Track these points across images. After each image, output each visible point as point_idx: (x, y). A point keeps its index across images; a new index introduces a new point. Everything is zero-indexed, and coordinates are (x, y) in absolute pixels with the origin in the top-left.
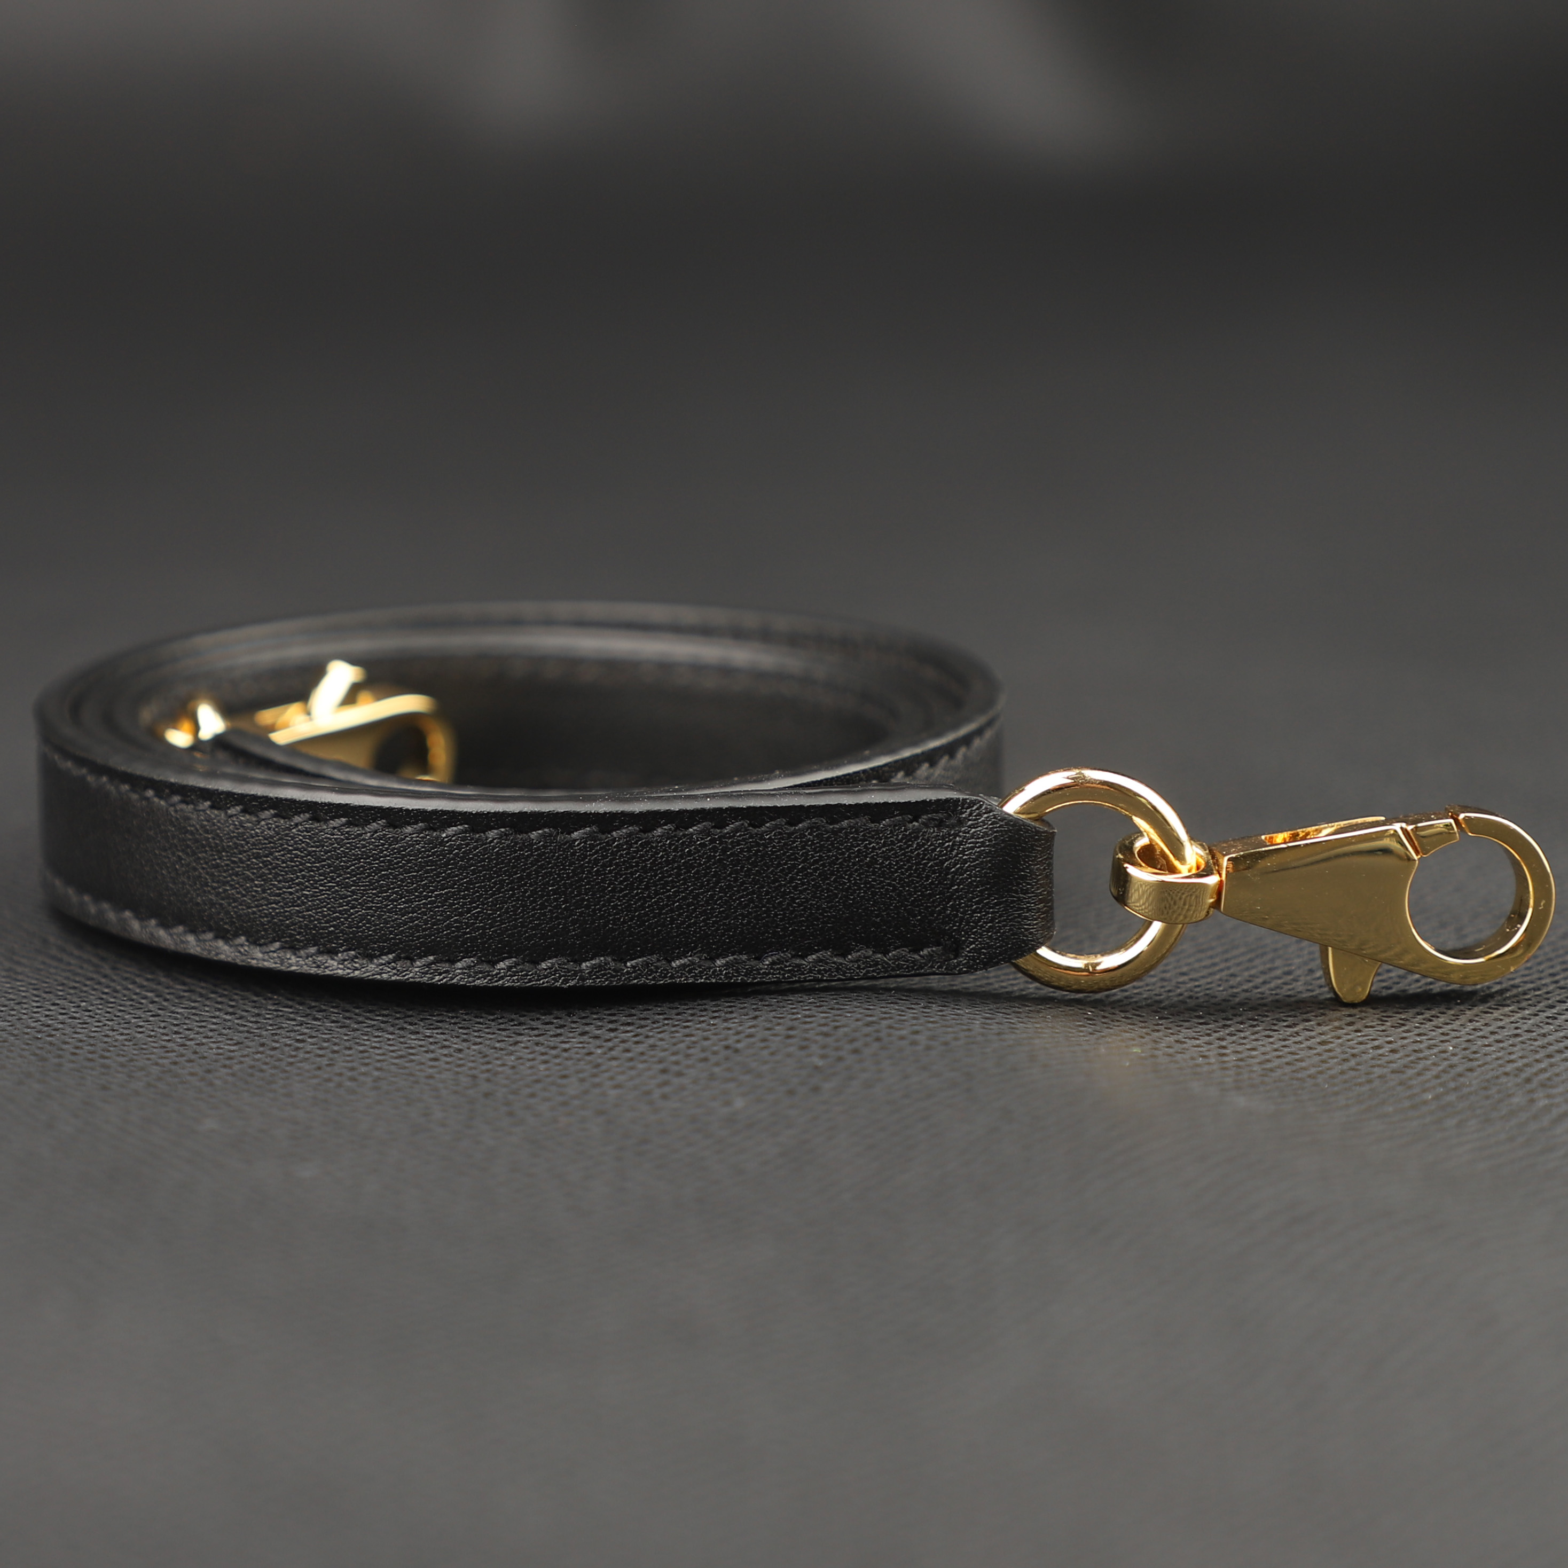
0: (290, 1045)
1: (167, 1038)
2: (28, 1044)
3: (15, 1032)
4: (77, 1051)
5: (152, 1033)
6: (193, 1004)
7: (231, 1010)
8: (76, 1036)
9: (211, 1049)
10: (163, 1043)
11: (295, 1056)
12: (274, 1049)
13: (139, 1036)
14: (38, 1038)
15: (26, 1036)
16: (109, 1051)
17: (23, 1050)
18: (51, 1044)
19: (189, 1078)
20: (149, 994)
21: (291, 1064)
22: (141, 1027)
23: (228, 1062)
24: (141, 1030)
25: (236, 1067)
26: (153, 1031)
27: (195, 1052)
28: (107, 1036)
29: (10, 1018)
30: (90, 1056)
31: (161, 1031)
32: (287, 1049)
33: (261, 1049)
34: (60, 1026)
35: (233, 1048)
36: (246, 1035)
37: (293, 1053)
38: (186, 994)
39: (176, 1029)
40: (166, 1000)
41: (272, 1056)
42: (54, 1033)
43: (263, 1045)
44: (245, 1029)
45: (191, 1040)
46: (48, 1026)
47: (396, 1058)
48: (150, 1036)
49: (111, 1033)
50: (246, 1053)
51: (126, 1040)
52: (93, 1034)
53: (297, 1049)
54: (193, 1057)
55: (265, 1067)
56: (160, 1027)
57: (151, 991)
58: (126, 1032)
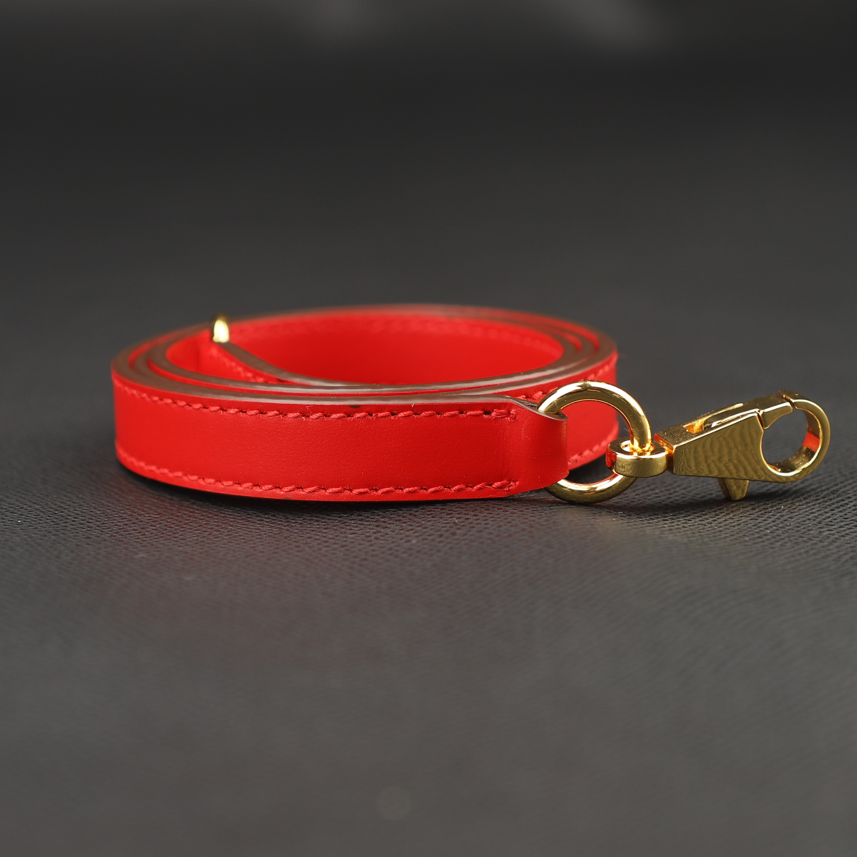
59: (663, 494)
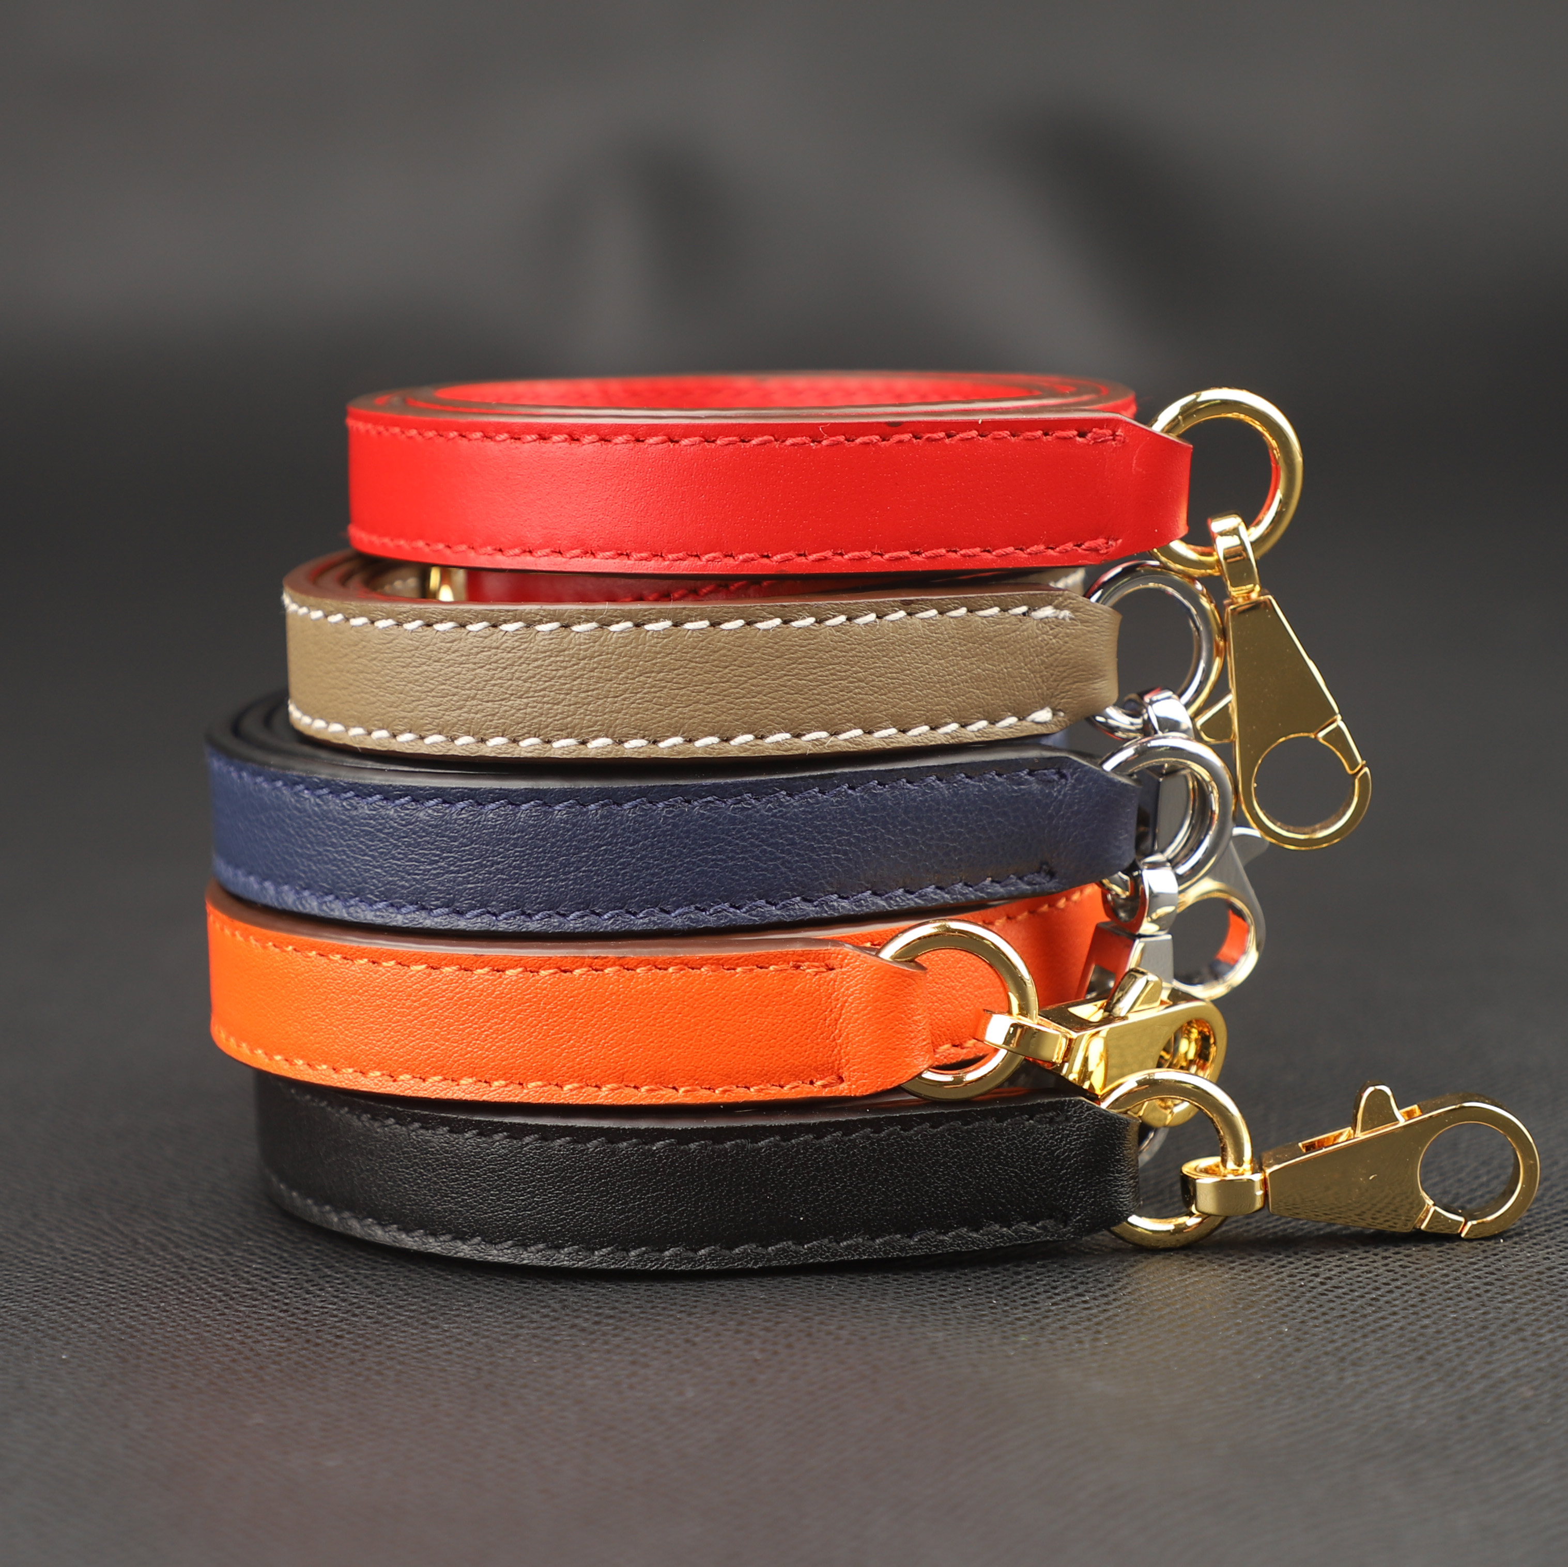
0: (330, 1341)
1: (229, 1336)
2: (113, 1346)
3: (104, 1334)
4: (153, 1352)
5: (218, 1332)
6: (254, 1303)
7: (285, 1308)
8: (153, 1337)
9: (265, 1346)
10: (226, 1341)
11: (333, 1352)
12: (317, 1345)
13: (206, 1334)
14: (122, 1340)
15: (112, 1338)
16: (180, 1350)
17: (108, 1352)
18: (132, 1345)
19: (245, 1375)
20: (218, 1293)
21: (330, 1359)
22: (208, 1326)
23: (277, 1359)
24: (208, 1329)
25: (285, 1363)
26: (218, 1329)
27: (252, 1350)
28: (180, 1336)
29: (100, 1321)
30: (163, 1356)
31: (225, 1329)
32: (328, 1345)
33: (306, 1345)
34: (141, 1327)
35: (283, 1345)
36: (295, 1331)
37: (332, 1349)
38: (249, 1293)
39: (237, 1327)
40: (232, 1299)
41: (314, 1352)
42: (135, 1334)
43: (308, 1341)
44: (295, 1326)
45: (250, 1337)
46: (131, 1327)
47: (417, 1352)
48: (216, 1335)
49: (182, 1333)
50: (292, 1349)
51: (195, 1339)
52: (168, 1335)
53: (336, 1344)
54: (250, 1354)
55: (307, 1363)
56: (224, 1326)
57: (220, 1291)
58: (195, 1331)
59: (1097, 1303)
